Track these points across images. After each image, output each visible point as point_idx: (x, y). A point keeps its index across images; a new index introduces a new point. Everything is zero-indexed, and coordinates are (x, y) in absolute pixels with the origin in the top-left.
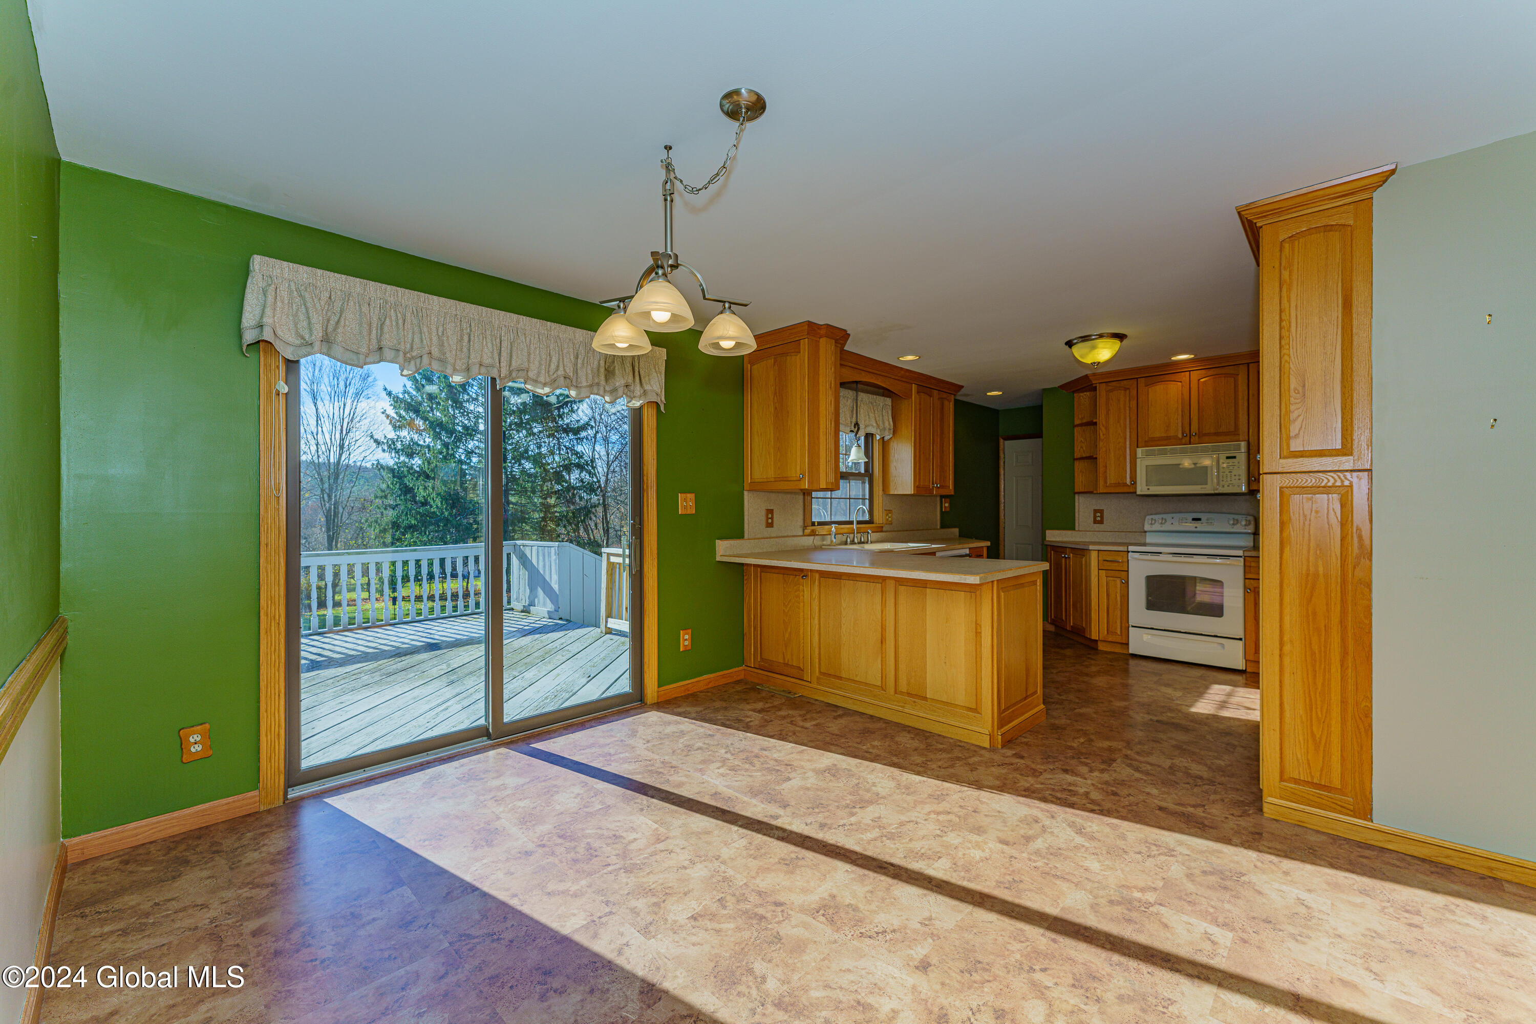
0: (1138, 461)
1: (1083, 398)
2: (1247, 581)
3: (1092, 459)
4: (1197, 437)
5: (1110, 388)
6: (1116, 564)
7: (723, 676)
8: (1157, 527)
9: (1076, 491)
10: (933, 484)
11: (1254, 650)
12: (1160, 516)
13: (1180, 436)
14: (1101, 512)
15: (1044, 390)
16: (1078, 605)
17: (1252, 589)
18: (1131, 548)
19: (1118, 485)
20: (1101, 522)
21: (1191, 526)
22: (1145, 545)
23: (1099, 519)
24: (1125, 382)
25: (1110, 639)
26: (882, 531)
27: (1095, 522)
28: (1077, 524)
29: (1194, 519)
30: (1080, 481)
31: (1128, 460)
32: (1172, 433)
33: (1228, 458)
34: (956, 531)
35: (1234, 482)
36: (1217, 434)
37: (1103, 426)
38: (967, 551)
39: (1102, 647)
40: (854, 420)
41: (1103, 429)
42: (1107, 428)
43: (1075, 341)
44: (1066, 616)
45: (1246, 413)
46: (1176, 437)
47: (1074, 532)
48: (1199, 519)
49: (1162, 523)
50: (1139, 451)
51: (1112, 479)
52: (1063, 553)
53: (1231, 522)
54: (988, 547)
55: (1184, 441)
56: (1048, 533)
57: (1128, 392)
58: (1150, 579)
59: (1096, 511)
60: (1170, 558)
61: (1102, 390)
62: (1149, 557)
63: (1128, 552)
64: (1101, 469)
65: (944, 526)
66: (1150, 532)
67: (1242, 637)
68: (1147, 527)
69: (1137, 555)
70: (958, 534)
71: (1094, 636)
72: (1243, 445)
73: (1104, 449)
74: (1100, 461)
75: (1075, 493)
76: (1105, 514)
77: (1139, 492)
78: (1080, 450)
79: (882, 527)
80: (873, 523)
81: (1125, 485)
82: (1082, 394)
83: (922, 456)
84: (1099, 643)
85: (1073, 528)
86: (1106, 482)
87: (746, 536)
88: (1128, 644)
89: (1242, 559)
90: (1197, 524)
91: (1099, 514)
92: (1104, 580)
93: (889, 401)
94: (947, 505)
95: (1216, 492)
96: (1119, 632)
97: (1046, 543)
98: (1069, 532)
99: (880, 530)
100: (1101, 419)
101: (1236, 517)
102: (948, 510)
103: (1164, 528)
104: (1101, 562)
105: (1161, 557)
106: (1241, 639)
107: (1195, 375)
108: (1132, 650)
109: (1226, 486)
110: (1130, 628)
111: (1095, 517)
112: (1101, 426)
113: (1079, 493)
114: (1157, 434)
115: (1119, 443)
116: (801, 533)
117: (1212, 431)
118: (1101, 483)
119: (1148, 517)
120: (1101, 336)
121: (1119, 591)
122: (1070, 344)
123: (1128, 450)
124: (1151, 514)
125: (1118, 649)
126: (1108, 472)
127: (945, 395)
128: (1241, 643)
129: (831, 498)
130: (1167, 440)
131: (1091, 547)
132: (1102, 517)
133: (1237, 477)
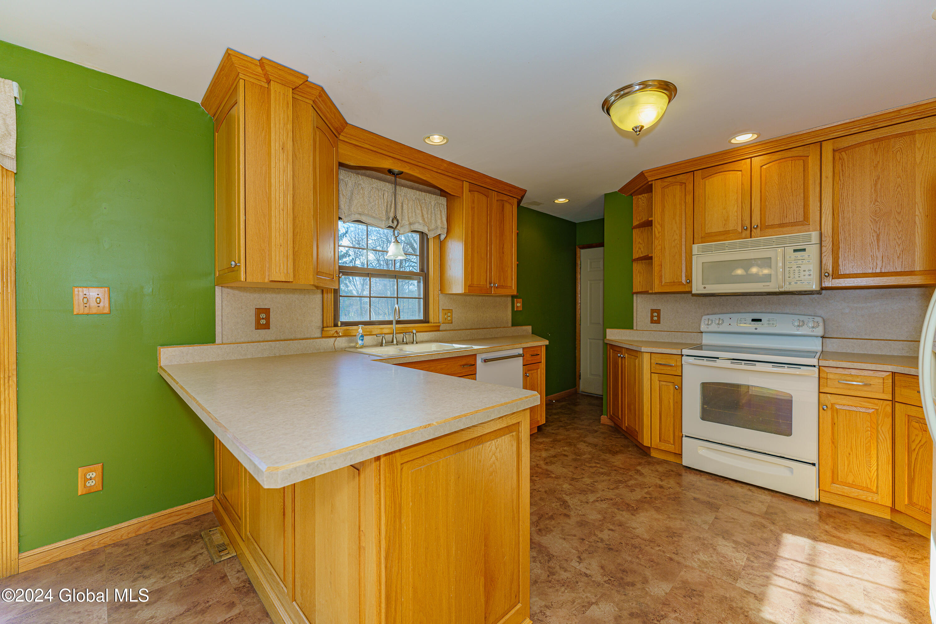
0: (694, 258)
1: (641, 200)
2: (821, 395)
3: (648, 259)
4: (759, 229)
5: (666, 184)
6: (669, 368)
7: (170, 515)
8: (714, 327)
9: (634, 291)
10: (490, 283)
11: (831, 480)
12: (717, 316)
13: (740, 230)
14: (658, 311)
15: (606, 195)
16: (632, 407)
17: (829, 406)
18: (685, 352)
19: (673, 283)
20: (658, 322)
21: (751, 327)
22: (700, 347)
23: (655, 318)
24: (681, 176)
25: (663, 448)
26: (439, 330)
27: (652, 321)
28: (635, 324)
29: (753, 320)
30: (638, 283)
31: (684, 258)
32: (731, 227)
33: (795, 251)
34: (529, 328)
35: (802, 278)
36: (781, 225)
37: (659, 223)
38: (521, 351)
39: (654, 454)
40: (392, 215)
41: (658, 226)
42: (662, 226)
43: (613, 98)
44: (622, 415)
45: (818, 199)
46: (735, 231)
47: (631, 331)
48: (760, 320)
49: (719, 324)
50: (695, 247)
51: (667, 277)
52: (619, 352)
53: (796, 324)
54: (546, 346)
55: (744, 235)
56: (609, 331)
57: (684, 186)
58: (705, 386)
59: (653, 311)
60: (728, 364)
61: (657, 187)
62: (705, 362)
63: (682, 355)
64: (656, 268)
65: (515, 324)
66: (706, 332)
67: (816, 462)
68: (703, 328)
69: (691, 360)
70: (531, 331)
71: (646, 443)
72: (815, 235)
73: (659, 247)
74: (656, 261)
75: (633, 293)
76: (661, 314)
77: (694, 292)
78: (638, 251)
79: (439, 326)
80: (428, 322)
81: (681, 283)
82: (640, 196)
83: (476, 255)
84: (652, 451)
85: (631, 328)
86: (661, 281)
87: (218, 340)
88: (681, 455)
89: (816, 369)
90: (756, 324)
91: (655, 314)
92: (656, 384)
93: (443, 201)
94: (519, 305)
95: (781, 290)
96: (672, 442)
97: (606, 342)
98: (627, 331)
99: (436, 329)
100: (656, 218)
101: (802, 318)
102: (520, 309)
103: (722, 328)
104: (653, 365)
105: (719, 363)
106: (814, 464)
107: (757, 161)
108: (686, 462)
109: (793, 283)
110: (684, 438)
111: (652, 317)
112: (657, 224)
113: (637, 293)
114: (715, 229)
115: (675, 240)
116: (319, 335)
117: (777, 222)
118: (657, 282)
119: (704, 317)
120: (645, 85)
121: (672, 397)
122: (607, 107)
123: (683, 247)
124: (708, 314)
125: (671, 459)
126: (663, 272)
127: (506, 198)
128: (814, 469)
129: (370, 297)
130: (725, 235)
131: (643, 349)
132: (659, 317)
133: (807, 273)
